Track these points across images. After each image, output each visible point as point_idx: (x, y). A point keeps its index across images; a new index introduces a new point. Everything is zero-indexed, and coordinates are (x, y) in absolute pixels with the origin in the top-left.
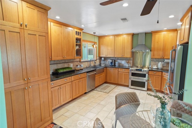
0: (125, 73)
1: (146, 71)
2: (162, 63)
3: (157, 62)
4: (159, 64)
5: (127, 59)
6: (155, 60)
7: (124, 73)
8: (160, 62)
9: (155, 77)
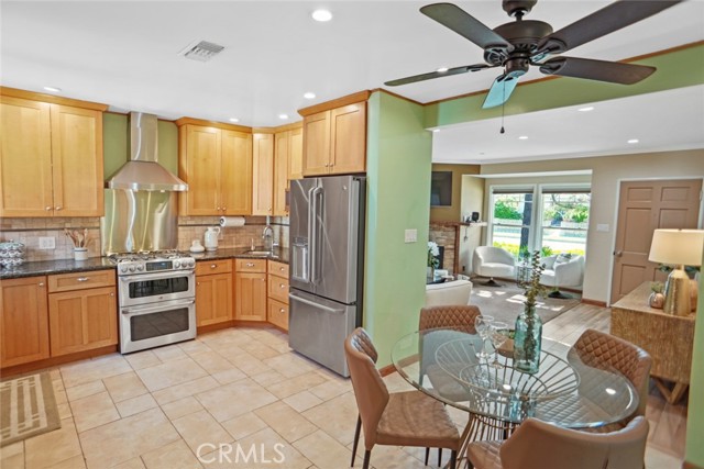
0: (91, 293)
1: (188, 267)
2: (217, 230)
3: (198, 230)
4: (208, 235)
5: (68, 225)
6: (193, 223)
7: (84, 295)
8: (210, 229)
9: (214, 281)
